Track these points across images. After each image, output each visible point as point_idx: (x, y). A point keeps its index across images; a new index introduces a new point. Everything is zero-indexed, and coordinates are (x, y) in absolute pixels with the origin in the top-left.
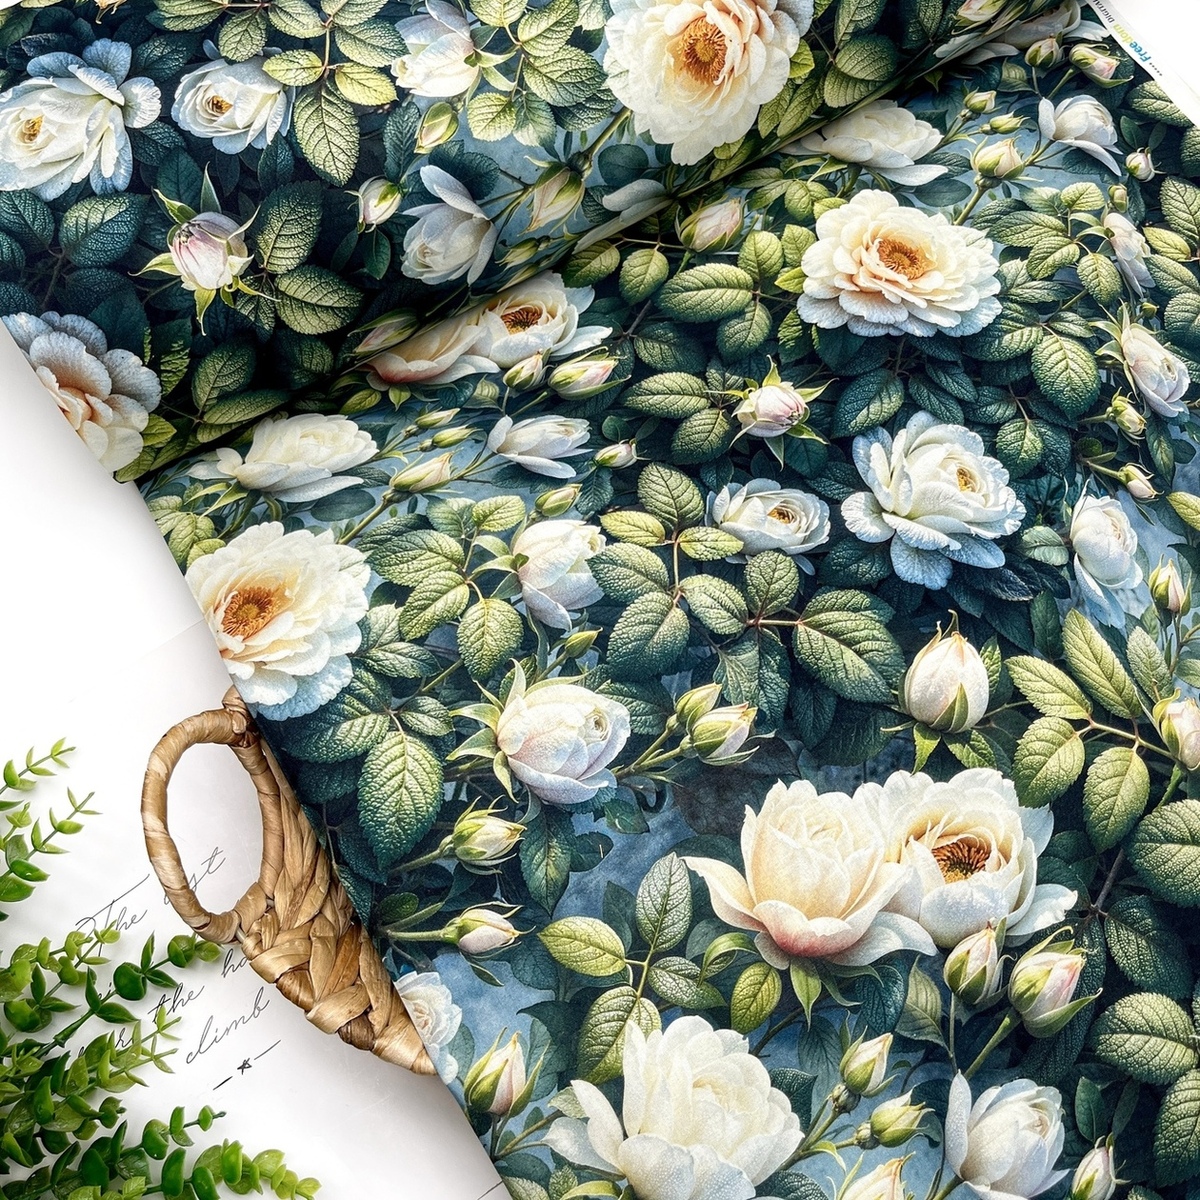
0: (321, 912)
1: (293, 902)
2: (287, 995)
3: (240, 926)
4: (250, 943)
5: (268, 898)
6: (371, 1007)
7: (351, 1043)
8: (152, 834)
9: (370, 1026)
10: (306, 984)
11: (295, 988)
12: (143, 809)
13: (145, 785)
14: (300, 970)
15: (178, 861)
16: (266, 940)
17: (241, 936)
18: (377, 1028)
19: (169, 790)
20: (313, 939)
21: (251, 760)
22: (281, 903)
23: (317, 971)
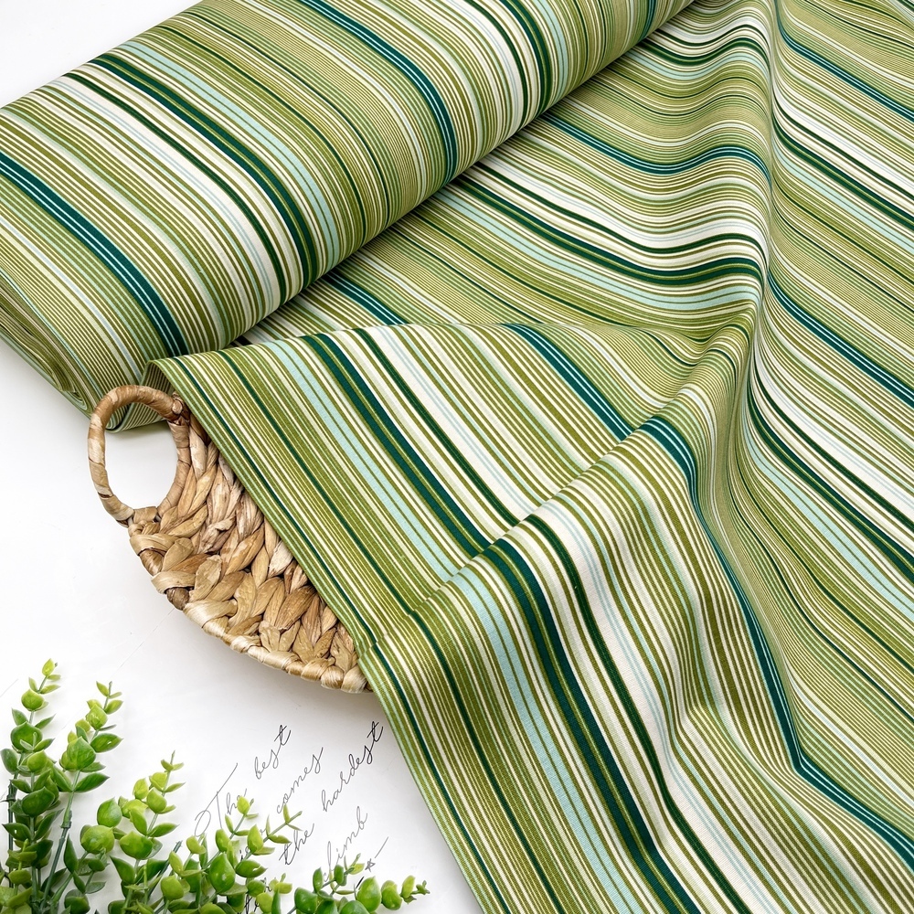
0: (189, 537)
1: (173, 522)
2: (144, 563)
3: (132, 517)
4: (133, 527)
6: (193, 588)
7: (172, 601)
8: (93, 427)
9: (188, 596)
10: (159, 560)
11: (151, 561)
14: (159, 553)
15: (104, 449)
17: (130, 521)
21: (180, 435)
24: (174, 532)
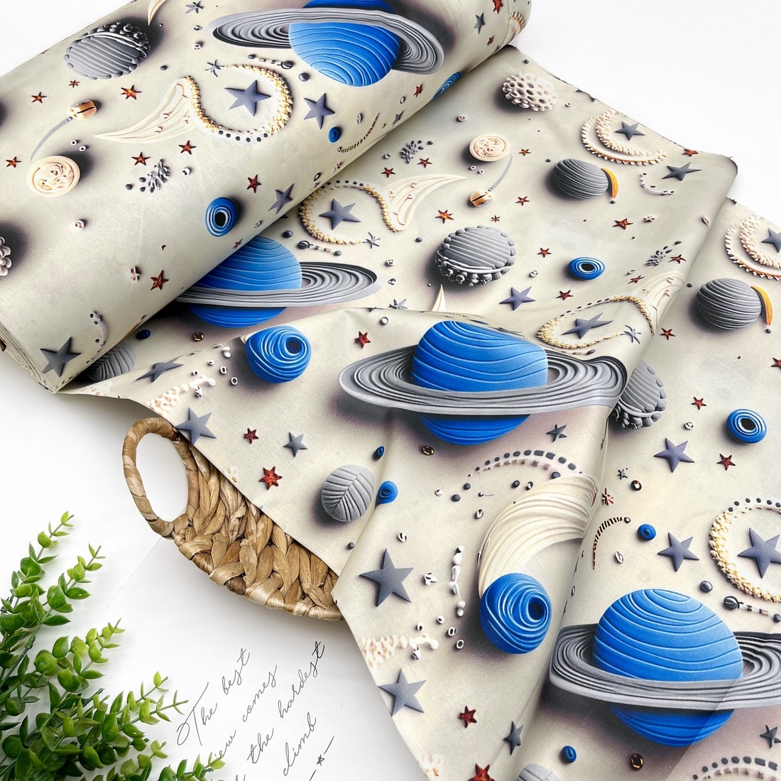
0: (219, 532)
1: (203, 523)
2: (198, 565)
3: (174, 530)
4: (178, 538)
5: (189, 520)
6: (245, 574)
7: (233, 590)
8: (127, 467)
9: (244, 583)
10: (209, 559)
11: (203, 562)
12: (123, 454)
13: (125, 443)
14: (206, 553)
15: (141, 482)
16: (188, 537)
17: (173, 534)
18: (247, 583)
19: (137, 449)
20: (214, 541)
21: (183, 449)
22: (197, 524)
23: (216, 555)
24: (208, 532)
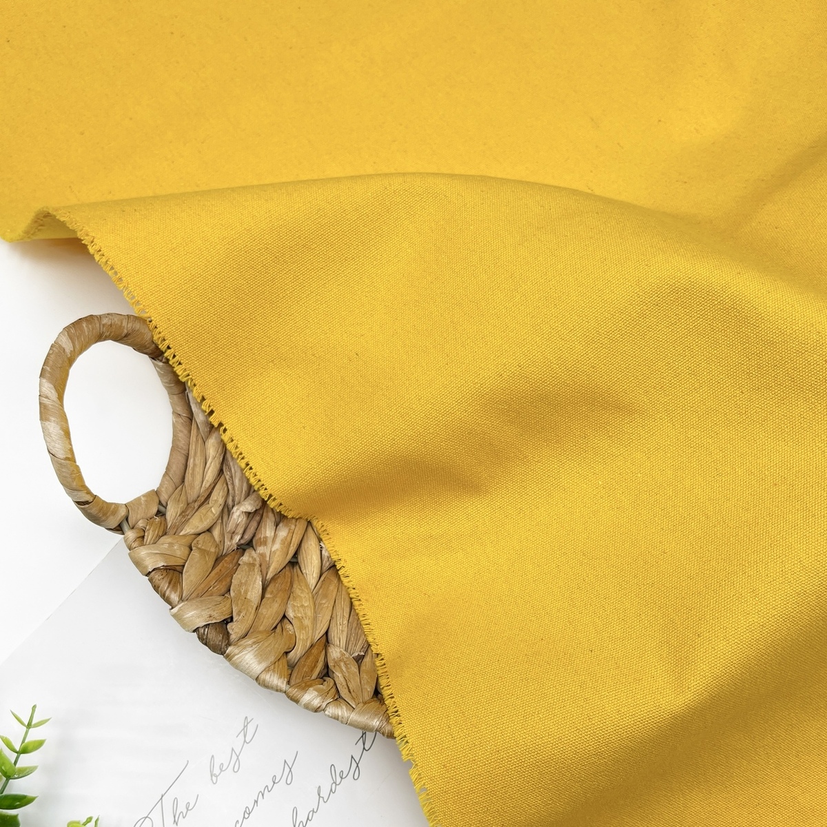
0: (209, 530)
1: (183, 513)
2: (156, 588)
3: (127, 519)
4: (131, 534)
5: (160, 503)
6: (232, 619)
7: (206, 644)
8: (46, 402)
9: (228, 635)
10: (176, 582)
11: (164, 585)
12: (42, 376)
14: (173, 572)
17: (125, 527)
18: (233, 637)
19: (72, 368)
20: (194, 548)
23: (191, 577)
24: (188, 530)
